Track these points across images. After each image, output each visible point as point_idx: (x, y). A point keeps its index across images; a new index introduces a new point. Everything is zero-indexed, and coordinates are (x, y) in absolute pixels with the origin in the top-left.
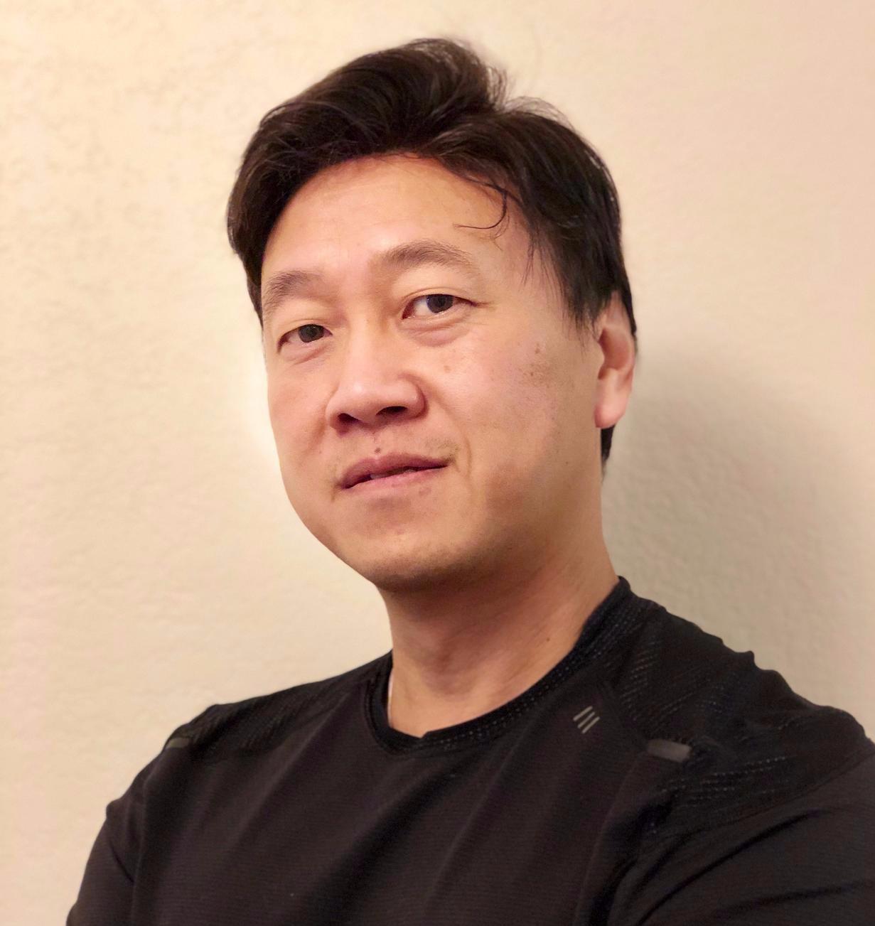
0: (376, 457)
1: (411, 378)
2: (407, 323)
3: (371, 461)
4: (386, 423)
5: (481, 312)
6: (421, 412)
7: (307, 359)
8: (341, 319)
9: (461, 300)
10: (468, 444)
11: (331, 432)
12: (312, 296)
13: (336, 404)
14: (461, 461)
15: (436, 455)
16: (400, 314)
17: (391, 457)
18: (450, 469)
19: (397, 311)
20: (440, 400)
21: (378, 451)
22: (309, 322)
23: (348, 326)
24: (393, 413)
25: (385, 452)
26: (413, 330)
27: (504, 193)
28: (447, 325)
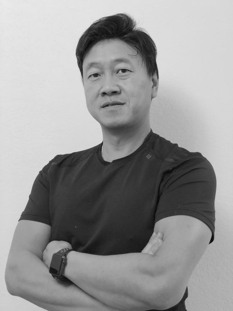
0: (111, 101)
1: (118, 86)
2: (117, 75)
3: (109, 102)
4: (113, 95)
5: (132, 73)
6: (120, 93)
7: (95, 81)
8: (103, 73)
9: (128, 70)
10: (129, 100)
11: (100, 96)
12: (97, 67)
13: (102, 90)
14: (128, 103)
15: (122, 102)
16: (116, 73)
17: (113, 102)
18: (125, 105)
19: (115, 72)
20: (124, 91)
21: (111, 100)
22: (95, 73)
23: (104, 74)
24: (114, 93)
25: (112, 101)
26: (118, 76)
27: (138, 49)
28: (126, 76)
